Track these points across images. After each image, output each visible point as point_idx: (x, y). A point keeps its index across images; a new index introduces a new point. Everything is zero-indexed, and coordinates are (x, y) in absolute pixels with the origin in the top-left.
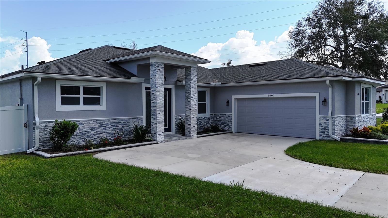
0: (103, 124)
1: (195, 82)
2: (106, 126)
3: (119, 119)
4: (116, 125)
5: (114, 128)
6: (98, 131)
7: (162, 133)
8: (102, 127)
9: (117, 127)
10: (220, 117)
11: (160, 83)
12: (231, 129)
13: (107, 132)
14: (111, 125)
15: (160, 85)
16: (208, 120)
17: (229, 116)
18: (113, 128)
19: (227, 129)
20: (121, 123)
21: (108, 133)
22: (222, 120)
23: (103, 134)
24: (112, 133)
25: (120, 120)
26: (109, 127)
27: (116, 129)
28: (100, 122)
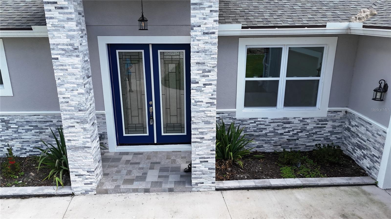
0: (12, 124)
1: (207, 33)
2: (17, 127)
3: (46, 115)
4: (40, 125)
5: (37, 132)
6: (3, 136)
7: (86, 173)
8: (10, 128)
9: (44, 131)
10: (357, 124)
11: (63, 44)
12: (376, 174)
13: (22, 139)
14: (29, 125)
15: (63, 50)
16: (320, 126)
17: (379, 133)
18: (35, 132)
19: (368, 168)
20: (52, 123)
21: (24, 140)
22: (360, 135)
23: (14, 140)
24: (34, 140)
25: (49, 116)
26: (25, 129)
27: (41, 133)
28: (3, 119)
